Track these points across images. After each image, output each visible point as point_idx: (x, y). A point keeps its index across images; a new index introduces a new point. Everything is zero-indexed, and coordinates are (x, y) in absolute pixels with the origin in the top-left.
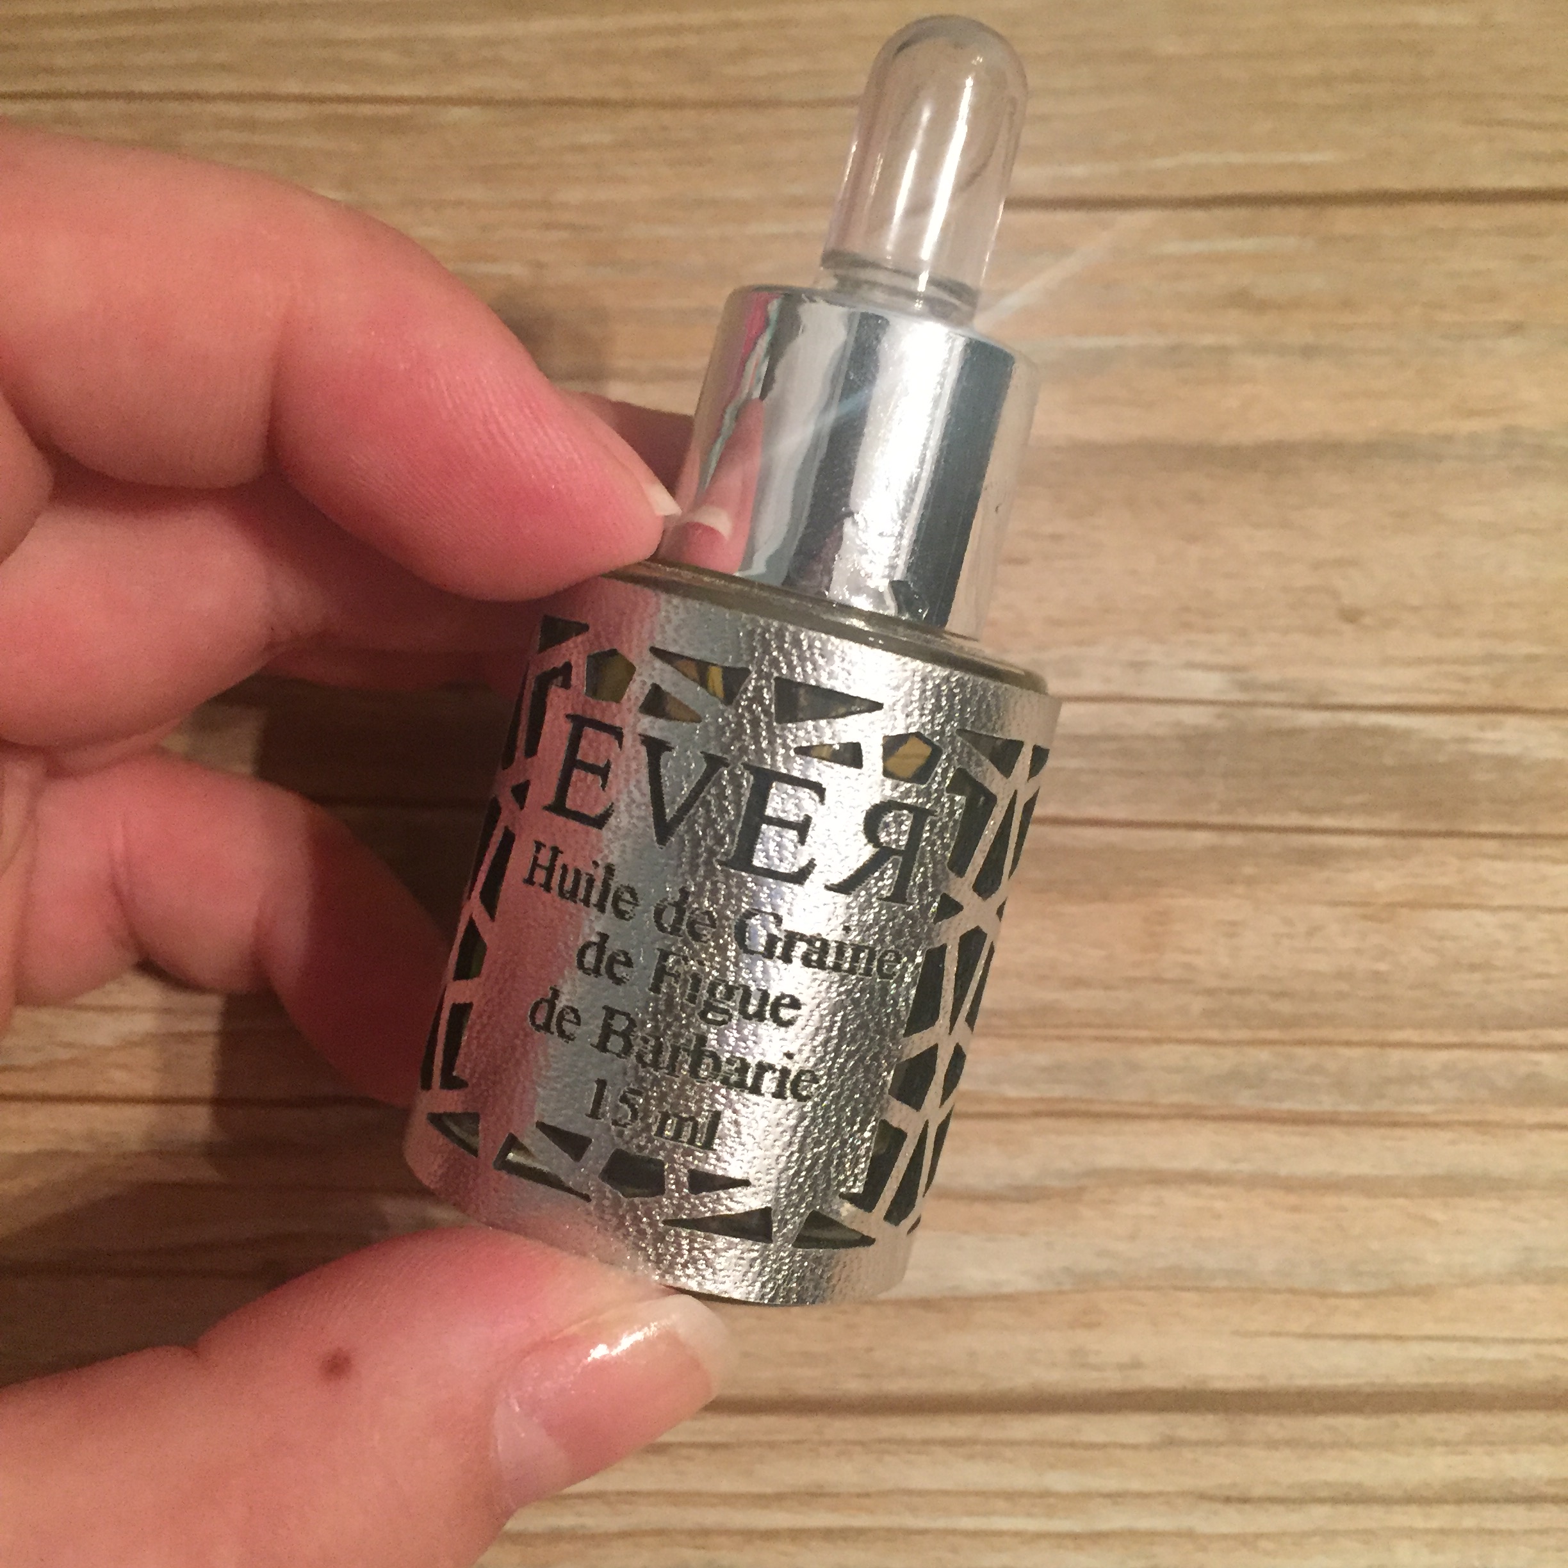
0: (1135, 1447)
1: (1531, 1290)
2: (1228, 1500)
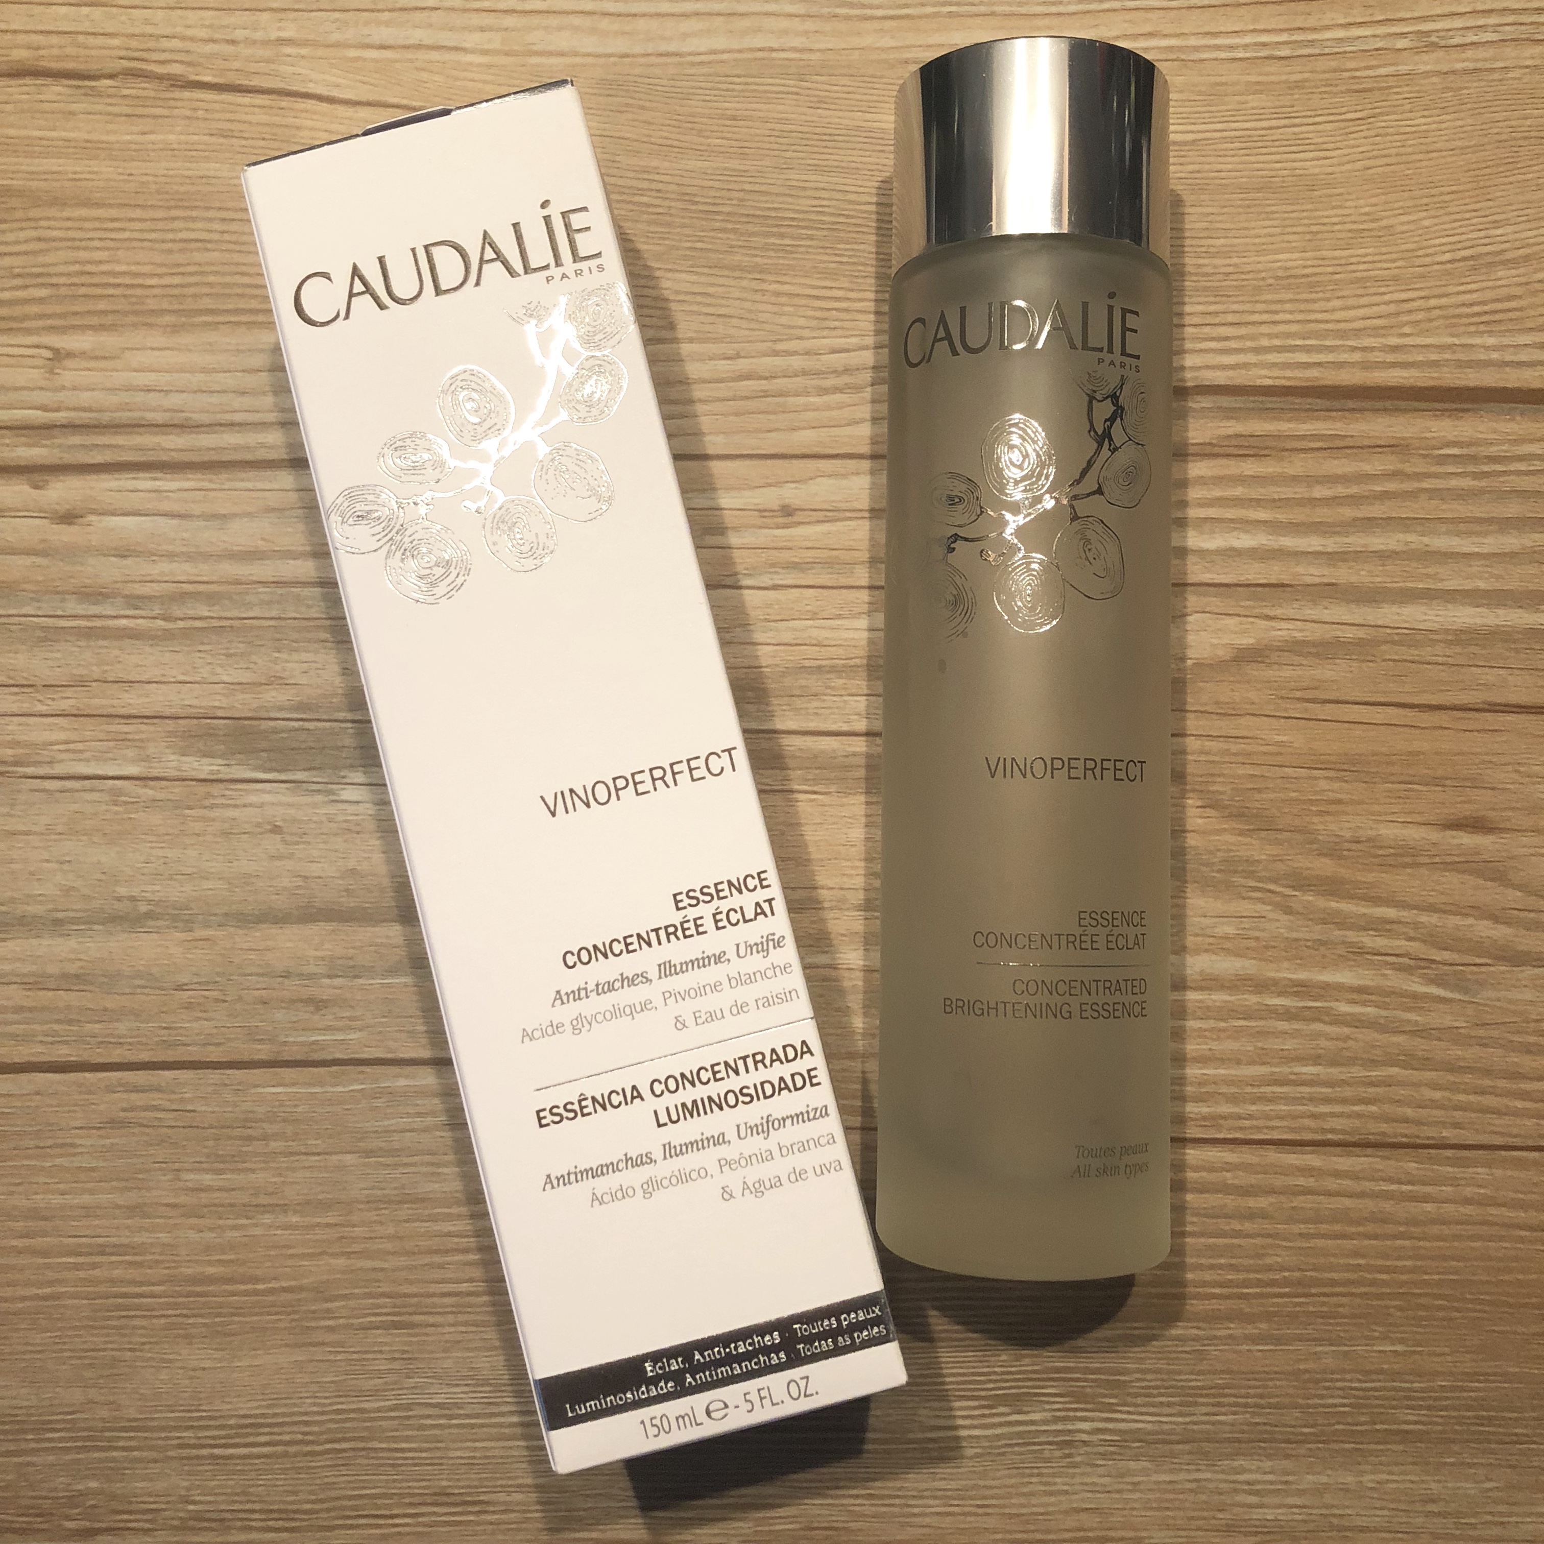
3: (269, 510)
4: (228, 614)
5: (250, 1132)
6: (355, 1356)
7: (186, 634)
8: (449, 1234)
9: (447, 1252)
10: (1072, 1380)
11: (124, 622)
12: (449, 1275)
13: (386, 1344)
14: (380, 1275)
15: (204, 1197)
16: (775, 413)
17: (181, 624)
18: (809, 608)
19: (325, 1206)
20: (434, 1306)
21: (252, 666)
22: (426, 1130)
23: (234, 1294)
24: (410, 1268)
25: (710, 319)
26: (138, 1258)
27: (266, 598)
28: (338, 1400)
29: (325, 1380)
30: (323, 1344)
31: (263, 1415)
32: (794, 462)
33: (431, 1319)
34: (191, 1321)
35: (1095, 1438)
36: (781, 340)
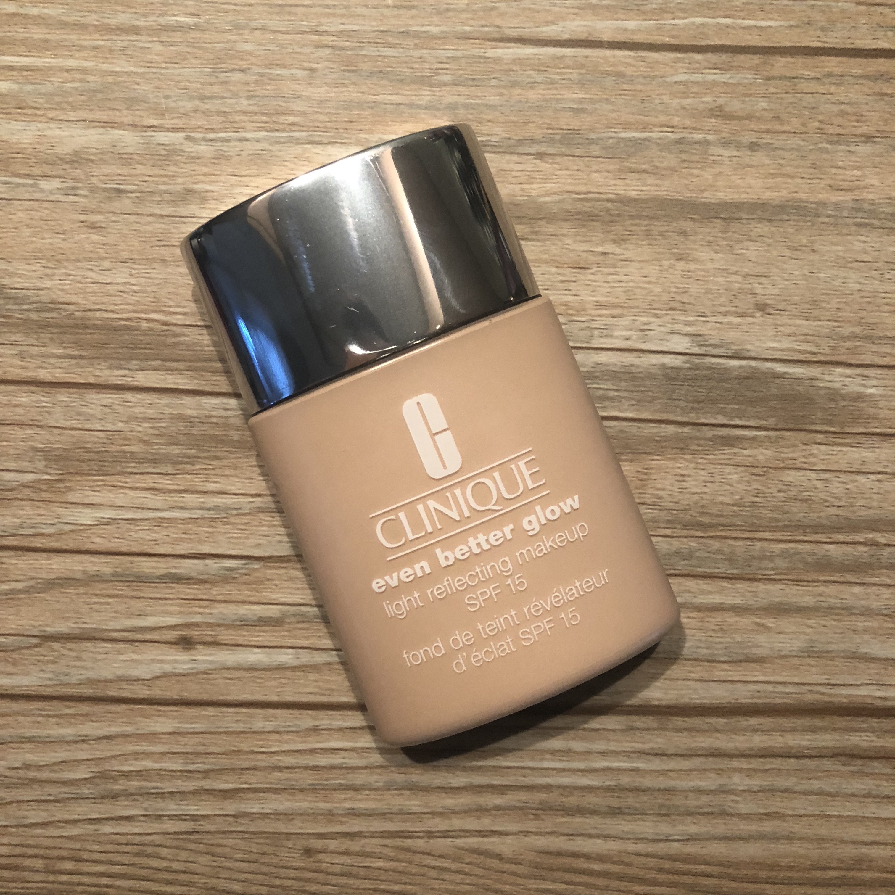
0: (614, 731)
1: (811, 661)
2: (656, 755)
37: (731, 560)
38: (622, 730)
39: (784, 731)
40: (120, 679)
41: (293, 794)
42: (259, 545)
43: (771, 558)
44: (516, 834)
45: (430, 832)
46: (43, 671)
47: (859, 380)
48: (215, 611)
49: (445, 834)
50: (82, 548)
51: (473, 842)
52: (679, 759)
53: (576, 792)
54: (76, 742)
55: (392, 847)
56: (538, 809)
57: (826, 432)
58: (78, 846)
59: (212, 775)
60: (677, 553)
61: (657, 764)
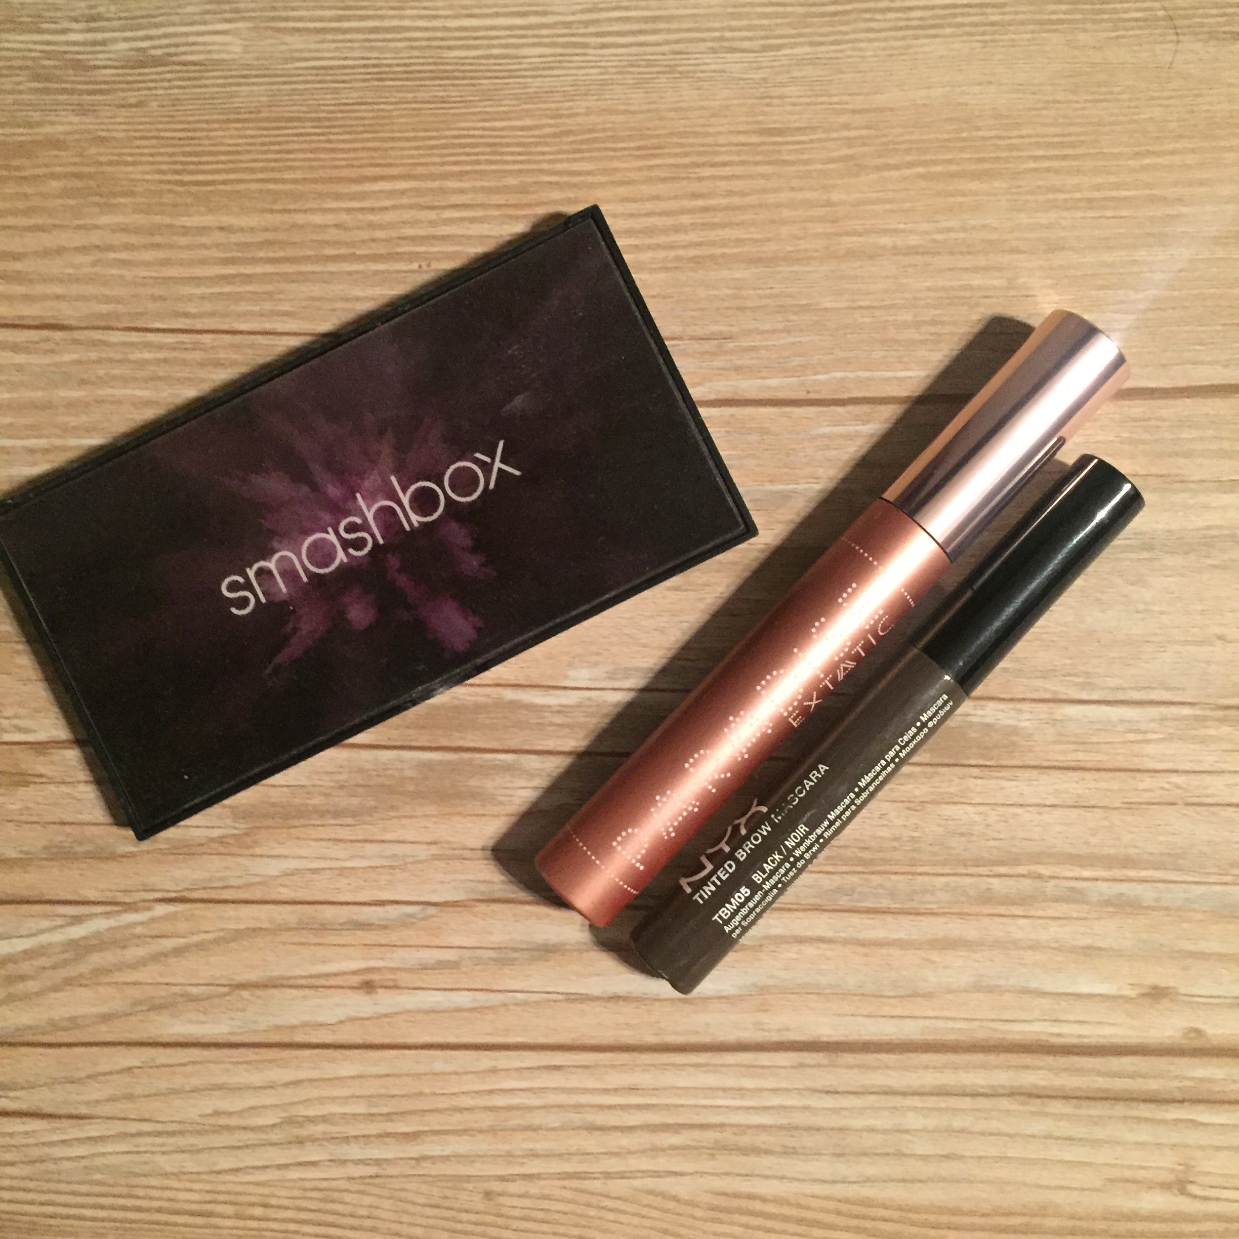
0: (785, 1067)
1: (981, 996)
2: (827, 1092)
3: (928, 995)
4: (968, 880)
5: (933, 329)
6: (820, 99)
7: (1016, 860)
8: (723, 226)
9: (726, 208)
10: (87, 83)
11: (1086, 873)
12: (723, 185)
13: (790, 113)
14: (796, 183)
15: (982, 261)
16: (381, 1096)
17: (1021, 870)
18: (347, 881)
19: (851, 254)
20: (738, 153)
21: (943, 822)
22: (748, 333)
23: (950, 162)
24: (764, 191)
25: (448, 1203)
26: (1051, 196)
27: (928, 897)
28: (840, 55)
29: (851, 75)
30: (854, 112)
31: (917, 37)
32: (359, 1041)
33: (742, 139)
34: (994, 133)
35: (66, 25)
36: (371, 1177)
37: (893, 895)
38: (793, 1067)
39: (956, 1068)
40: (305, 1025)
41: (472, 1136)
42: (434, 891)
43: (932, 893)
44: (692, 1174)
45: (608, 1173)
46: (233, 1019)
47: (1013, 713)
48: (395, 955)
49: (622, 1176)
50: (268, 898)
51: (649, 1183)
52: (851, 1097)
53: (750, 1131)
54: (265, 1088)
55: (571, 1189)
56: (712, 1148)
57: (982, 766)
58: (266, 1191)
59: (394, 1117)
60: (839, 890)
61: (829, 1102)
